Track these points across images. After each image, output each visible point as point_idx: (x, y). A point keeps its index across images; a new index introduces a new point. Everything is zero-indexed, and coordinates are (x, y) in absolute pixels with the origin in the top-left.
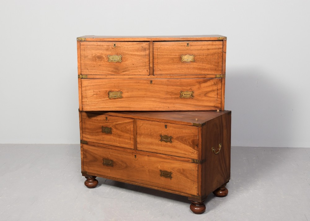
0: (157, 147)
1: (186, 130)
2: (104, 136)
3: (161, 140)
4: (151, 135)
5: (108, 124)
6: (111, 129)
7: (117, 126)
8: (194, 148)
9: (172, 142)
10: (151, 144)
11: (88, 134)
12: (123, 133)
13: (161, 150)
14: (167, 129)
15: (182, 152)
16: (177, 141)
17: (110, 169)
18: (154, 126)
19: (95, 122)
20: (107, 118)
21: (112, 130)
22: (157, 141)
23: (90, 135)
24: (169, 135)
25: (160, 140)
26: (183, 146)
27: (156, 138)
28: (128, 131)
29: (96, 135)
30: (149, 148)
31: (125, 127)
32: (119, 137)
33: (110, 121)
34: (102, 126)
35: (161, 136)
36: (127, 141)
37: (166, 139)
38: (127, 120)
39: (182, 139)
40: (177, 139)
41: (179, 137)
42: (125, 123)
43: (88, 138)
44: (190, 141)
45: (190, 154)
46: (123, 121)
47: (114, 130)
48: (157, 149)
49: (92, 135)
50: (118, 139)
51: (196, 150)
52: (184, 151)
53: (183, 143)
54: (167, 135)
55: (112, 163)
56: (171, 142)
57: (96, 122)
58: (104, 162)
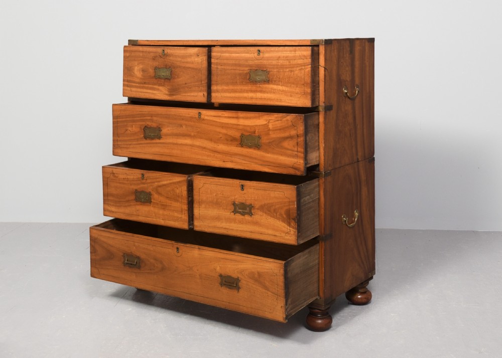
0: (228, 224)
1: (276, 192)
2: (138, 207)
3: (235, 212)
4: (216, 204)
5: (146, 185)
6: (150, 194)
7: (160, 189)
8: (289, 225)
9: (252, 214)
10: (218, 218)
11: (112, 204)
12: (170, 202)
13: (235, 228)
14: (245, 191)
15: (270, 232)
16: (261, 213)
17: (135, 273)
18: (222, 187)
19: (123, 183)
20: (143, 175)
21: (151, 197)
22: (228, 214)
23: (116, 206)
24: (248, 203)
25: (233, 212)
26: (272, 221)
27: (226, 209)
28: (179, 196)
29: (125, 206)
30: (215, 227)
31: (173, 190)
32: (164, 209)
33: (149, 181)
34: (136, 190)
35: (234, 204)
36: (176, 214)
37: (243, 209)
38: (177, 178)
39: (268, 209)
40: (262, 208)
41: (265, 205)
42: (174, 183)
43: (113, 212)
44: (283, 212)
45: (283, 235)
46: (170, 180)
47: (155, 196)
48: (228, 227)
49: (118, 206)
50: (161, 212)
51: (293, 228)
52: (274, 229)
53: (271, 216)
54: (244, 201)
55: (138, 262)
56: (250, 214)
57: (126, 182)
58: (124, 261)
